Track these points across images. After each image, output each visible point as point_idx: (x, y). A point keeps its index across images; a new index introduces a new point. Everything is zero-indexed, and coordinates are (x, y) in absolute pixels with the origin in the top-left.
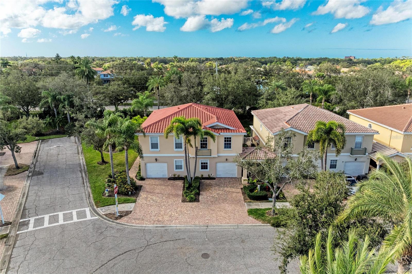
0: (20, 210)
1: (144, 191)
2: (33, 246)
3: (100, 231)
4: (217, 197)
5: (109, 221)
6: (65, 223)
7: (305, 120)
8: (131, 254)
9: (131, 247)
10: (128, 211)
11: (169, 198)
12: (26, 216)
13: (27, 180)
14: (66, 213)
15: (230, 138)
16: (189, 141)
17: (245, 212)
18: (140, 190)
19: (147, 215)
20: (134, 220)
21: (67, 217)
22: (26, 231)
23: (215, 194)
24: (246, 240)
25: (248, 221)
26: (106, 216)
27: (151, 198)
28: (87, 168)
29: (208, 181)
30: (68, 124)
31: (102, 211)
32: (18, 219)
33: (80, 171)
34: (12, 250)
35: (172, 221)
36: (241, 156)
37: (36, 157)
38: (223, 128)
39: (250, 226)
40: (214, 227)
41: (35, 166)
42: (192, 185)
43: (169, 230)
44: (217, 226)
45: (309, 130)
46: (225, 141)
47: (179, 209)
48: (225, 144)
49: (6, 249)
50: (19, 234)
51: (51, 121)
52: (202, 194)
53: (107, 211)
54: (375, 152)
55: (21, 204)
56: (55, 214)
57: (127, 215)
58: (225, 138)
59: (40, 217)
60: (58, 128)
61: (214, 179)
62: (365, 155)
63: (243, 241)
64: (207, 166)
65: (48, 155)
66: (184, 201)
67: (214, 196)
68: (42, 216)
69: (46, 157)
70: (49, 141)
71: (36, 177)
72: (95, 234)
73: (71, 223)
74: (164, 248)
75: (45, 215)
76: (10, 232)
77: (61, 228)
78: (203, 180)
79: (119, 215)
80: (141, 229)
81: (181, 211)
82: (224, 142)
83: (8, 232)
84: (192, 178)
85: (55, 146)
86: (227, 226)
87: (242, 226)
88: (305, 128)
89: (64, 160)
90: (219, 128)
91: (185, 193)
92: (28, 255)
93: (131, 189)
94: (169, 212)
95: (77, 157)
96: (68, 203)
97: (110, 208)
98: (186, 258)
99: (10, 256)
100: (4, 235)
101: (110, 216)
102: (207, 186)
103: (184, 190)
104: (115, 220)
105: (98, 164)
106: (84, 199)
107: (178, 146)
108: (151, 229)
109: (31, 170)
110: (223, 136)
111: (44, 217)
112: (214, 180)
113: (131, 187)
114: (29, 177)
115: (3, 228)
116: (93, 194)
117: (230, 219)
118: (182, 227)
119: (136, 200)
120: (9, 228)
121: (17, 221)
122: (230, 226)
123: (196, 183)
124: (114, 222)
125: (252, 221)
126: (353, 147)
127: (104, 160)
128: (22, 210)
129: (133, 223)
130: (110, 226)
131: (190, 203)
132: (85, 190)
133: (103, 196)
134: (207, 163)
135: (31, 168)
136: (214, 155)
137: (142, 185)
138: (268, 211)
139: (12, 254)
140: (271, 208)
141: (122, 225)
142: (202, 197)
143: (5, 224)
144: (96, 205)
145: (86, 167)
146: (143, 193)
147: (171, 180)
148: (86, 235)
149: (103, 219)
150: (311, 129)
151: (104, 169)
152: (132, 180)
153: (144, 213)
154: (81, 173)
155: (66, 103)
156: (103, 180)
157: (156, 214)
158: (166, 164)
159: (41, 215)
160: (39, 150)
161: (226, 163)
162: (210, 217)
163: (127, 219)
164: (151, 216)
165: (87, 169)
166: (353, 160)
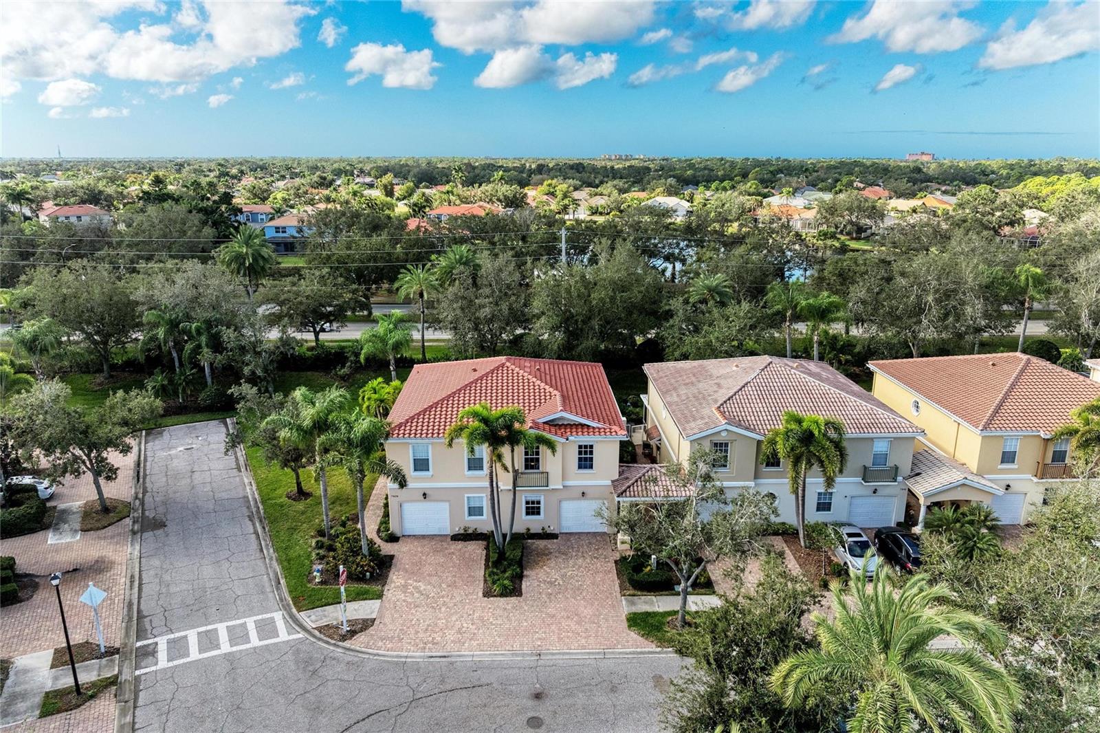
0: (130, 619)
1: (398, 571)
2: (176, 704)
3: (311, 668)
4: (561, 583)
5: (327, 643)
6: (235, 649)
7: (762, 400)
8: (382, 719)
9: (381, 703)
10: (368, 619)
11: (456, 586)
12: (147, 634)
13: (132, 541)
14: (234, 626)
15: (591, 447)
16: (500, 457)
17: (622, 621)
18: (390, 566)
19: (408, 628)
20: (382, 641)
21: (238, 635)
22: (153, 668)
23: (556, 577)
24: (620, 687)
25: (628, 642)
26: (320, 632)
27: (414, 588)
28: (265, 509)
29: (541, 544)
30: (207, 390)
31: (311, 618)
32: (131, 640)
33: (249, 516)
34: (134, 713)
35: (464, 643)
36: (615, 487)
37: (141, 480)
38: (574, 424)
39: (630, 653)
40: (554, 657)
41: (143, 504)
42: (507, 556)
43: (458, 664)
44: (559, 654)
45: (768, 426)
46: (580, 453)
47: (477, 615)
48: (580, 459)
49: (121, 710)
50: (139, 676)
51: (166, 382)
52: (527, 576)
53: (321, 619)
54: (918, 474)
55: (130, 605)
56: (210, 627)
57: (365, 630)
58: (580, 447)
59: (177, 635)
60: (183, 398)
61: (553, 536)
62: (895, 481)
63: (615, 689)
64: (539, 508)
65: (169, 473)
66: (487, 594)
67: (555, 581)
68: (182, 634)
69: (164, 479)
70: (164, 433)
71: (151, 533)
72: (300, 676)
73: (247, 650)
74: (448, 705)
75: (188, 629)
76: (120, 672)
77: (226, 662)
78: (529, 541)
79: (348, 629)
80: (397, 663)
81: (481, 618)
82: (577, 456)
83: (116, 672)
84: (504, 536)
85: (182, 449)
86: (582, 653)
87: (613, 653)
88: (759, 422)
89: (208, 488)
90: (565, 423)
91: (490, 575)
92: (169, 724)
93: (370, 566)
94: (457, 620)
95: (238, 479)
96: (232, 601)
97: (326, 613)
98: (494, 728)
99: (133, 726)
100: (109, 678)
101: (329, 631)
102: (538, 555)
103: (487, 566)
104: (340, 641)
105: (289, 498)
106: (268, 590)
107: (475, 464)
108: (418, 662)
109: (136, 515)
110: (575, 442)
111: (186, 637)
112: (555, 541)
113: (370, 561)
114: (134, 533)
115: (104, 661)
116: (286, 577)
117: (587, 637)
118: (485, 656)
119: (383, 591)
120: (117, 662)
121: (129, 645)
122: (589, 653)
123: (514, 550)
124: (338, 646)
125: (635, 642)
126: (869, 464)
127: (301, 488)
128: (135, 618)
129: (379, 648)
130: (331, 654)
131: (502, 599)
132: (267, 569)
133: (309, 582)
134: (539, 503)
135: (135, 510)
136: (555, 484)
137: (392, 553)
138: (670, 618)
139: (136, 720)
140: (678, 612)
141: (356, 654)
142: (528, 584)
143: (106, 652)
144: (294, 604)
145: (261, 507)
146: (396, 573)
147: (459, 540)
148: (282, 677)
149: (314, 640)
150: (773, 426)
151: (303, 513)
152: (371, 543)
153: (402, 625)
154: (250, 523)
155: (204, 339)
156: (307, 542)
157: (428, 625)
158: (446, 505)
159: (179, 630)
160: (145, 460)
161: (583, 501)
162: (545, 633)
163: (366, 640)
164: (417, 632)
165: (265, 513)
166: (870, 492)
